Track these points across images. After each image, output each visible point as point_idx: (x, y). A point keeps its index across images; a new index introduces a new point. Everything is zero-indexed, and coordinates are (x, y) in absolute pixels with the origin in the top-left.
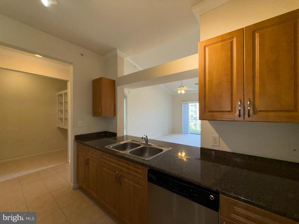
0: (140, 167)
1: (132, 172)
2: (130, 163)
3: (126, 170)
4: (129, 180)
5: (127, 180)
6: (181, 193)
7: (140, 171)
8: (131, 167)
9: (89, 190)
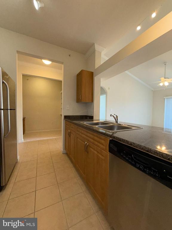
0: (103, 137)
1: (96, 143)
2: (95, 134)
3: (92, 140)
4: (94, 149)
5: (92, 150)
6: (148, 171)
7: (103, 142)
8: (96, 138)
9: (71, 156)
